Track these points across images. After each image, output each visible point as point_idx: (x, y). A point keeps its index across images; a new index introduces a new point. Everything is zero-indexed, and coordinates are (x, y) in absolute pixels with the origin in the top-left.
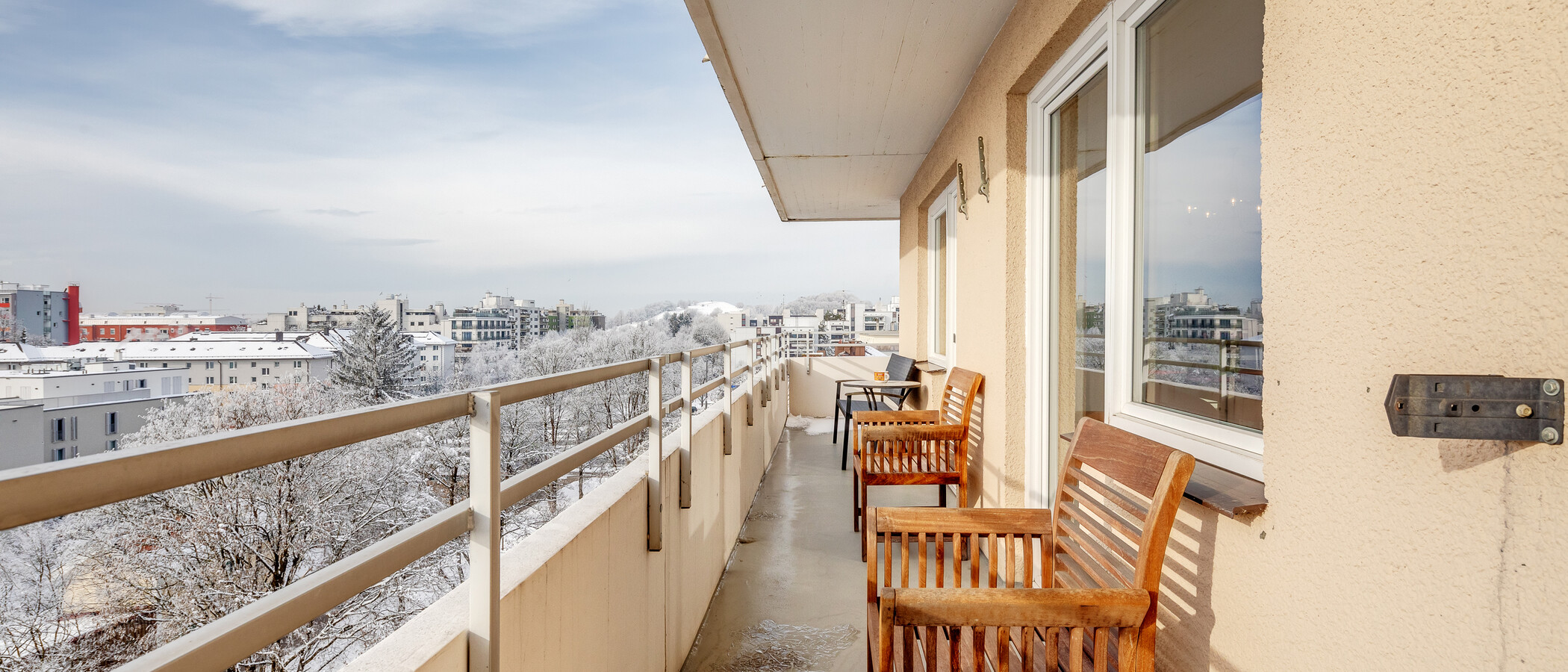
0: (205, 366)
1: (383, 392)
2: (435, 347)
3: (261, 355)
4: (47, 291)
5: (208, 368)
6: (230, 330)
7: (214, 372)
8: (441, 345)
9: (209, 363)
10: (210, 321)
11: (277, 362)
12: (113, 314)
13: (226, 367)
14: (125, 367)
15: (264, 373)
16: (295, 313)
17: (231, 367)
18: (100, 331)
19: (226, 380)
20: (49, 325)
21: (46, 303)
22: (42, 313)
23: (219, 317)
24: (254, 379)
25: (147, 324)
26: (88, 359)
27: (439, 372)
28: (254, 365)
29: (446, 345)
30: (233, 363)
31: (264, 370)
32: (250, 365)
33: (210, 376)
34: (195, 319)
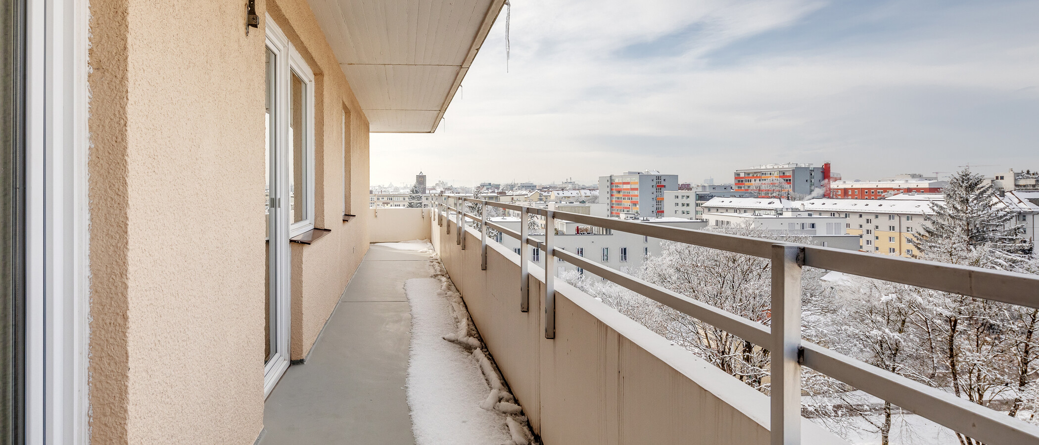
4: (812, 167)
5: (890, 219)
6: (937, 191)
7: (895, 222)
9: (891, 216)
10: (925, 184)
12: (857, 181)
13: (904, 219)
16: (1002, 178)
17: (908, 220)
18: (848, 192)
19: (904, 229)
20: (813, 188)
21: (811, 174)
22: (809, 181)
25: (878, 187)
26: (787, 209)
30: (909, 217)
33: (892, 226)
34: (913, 183)
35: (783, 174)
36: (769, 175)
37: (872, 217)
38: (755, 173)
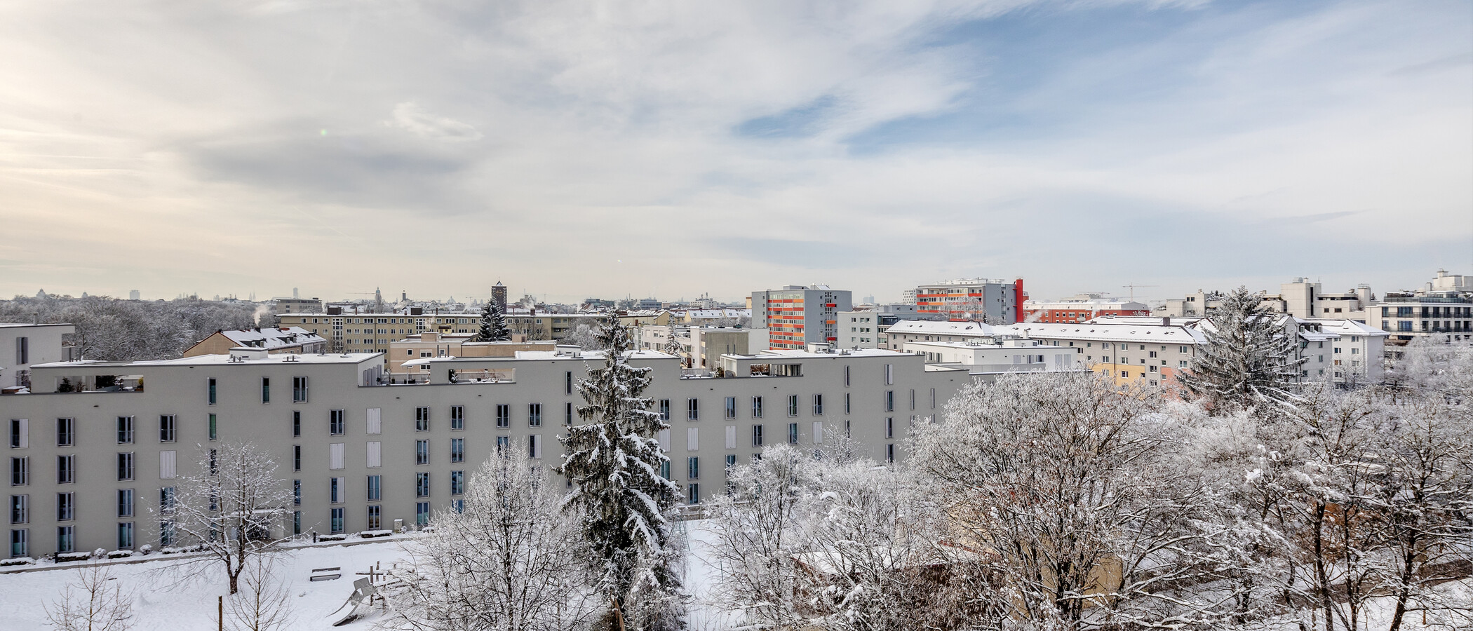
0: (1101, 346)
1: (1252, 387)
2: (1354, 338)
3: (1149, 338)
4: (1003, 284)
5: (1104, 348)
6: (1133, 314)
7: (1109, 352)
8: (1363, 337)
9: (1105, 344)
10: (1117, 306)
11: (1164, 346)
12: (1048, 301)
13: (1118, 348)
14: (1029, 344)
15: (1152, 356)
16: (1193, 299)
17: (1123, 348)
18: (1038, 314)
19: (1119, 360)
20: (1005, 309)
21: (1003, 292)
22: (1000, 300)
23: (1124, 303)
24: (1143, 361)
25: (1070, 308)
26: (1007, 336)
27: (1359, 369)
28: (1142, 347)
29: (1369, 336)
30: (1125, 344)
31: (1152, 353)
32: (1139, 348)
33: (1106, 356)
34: (1105, 305)
35: (972, 292)
36: (957, 293)
37: (1084, 346)
38: (940, 289)
